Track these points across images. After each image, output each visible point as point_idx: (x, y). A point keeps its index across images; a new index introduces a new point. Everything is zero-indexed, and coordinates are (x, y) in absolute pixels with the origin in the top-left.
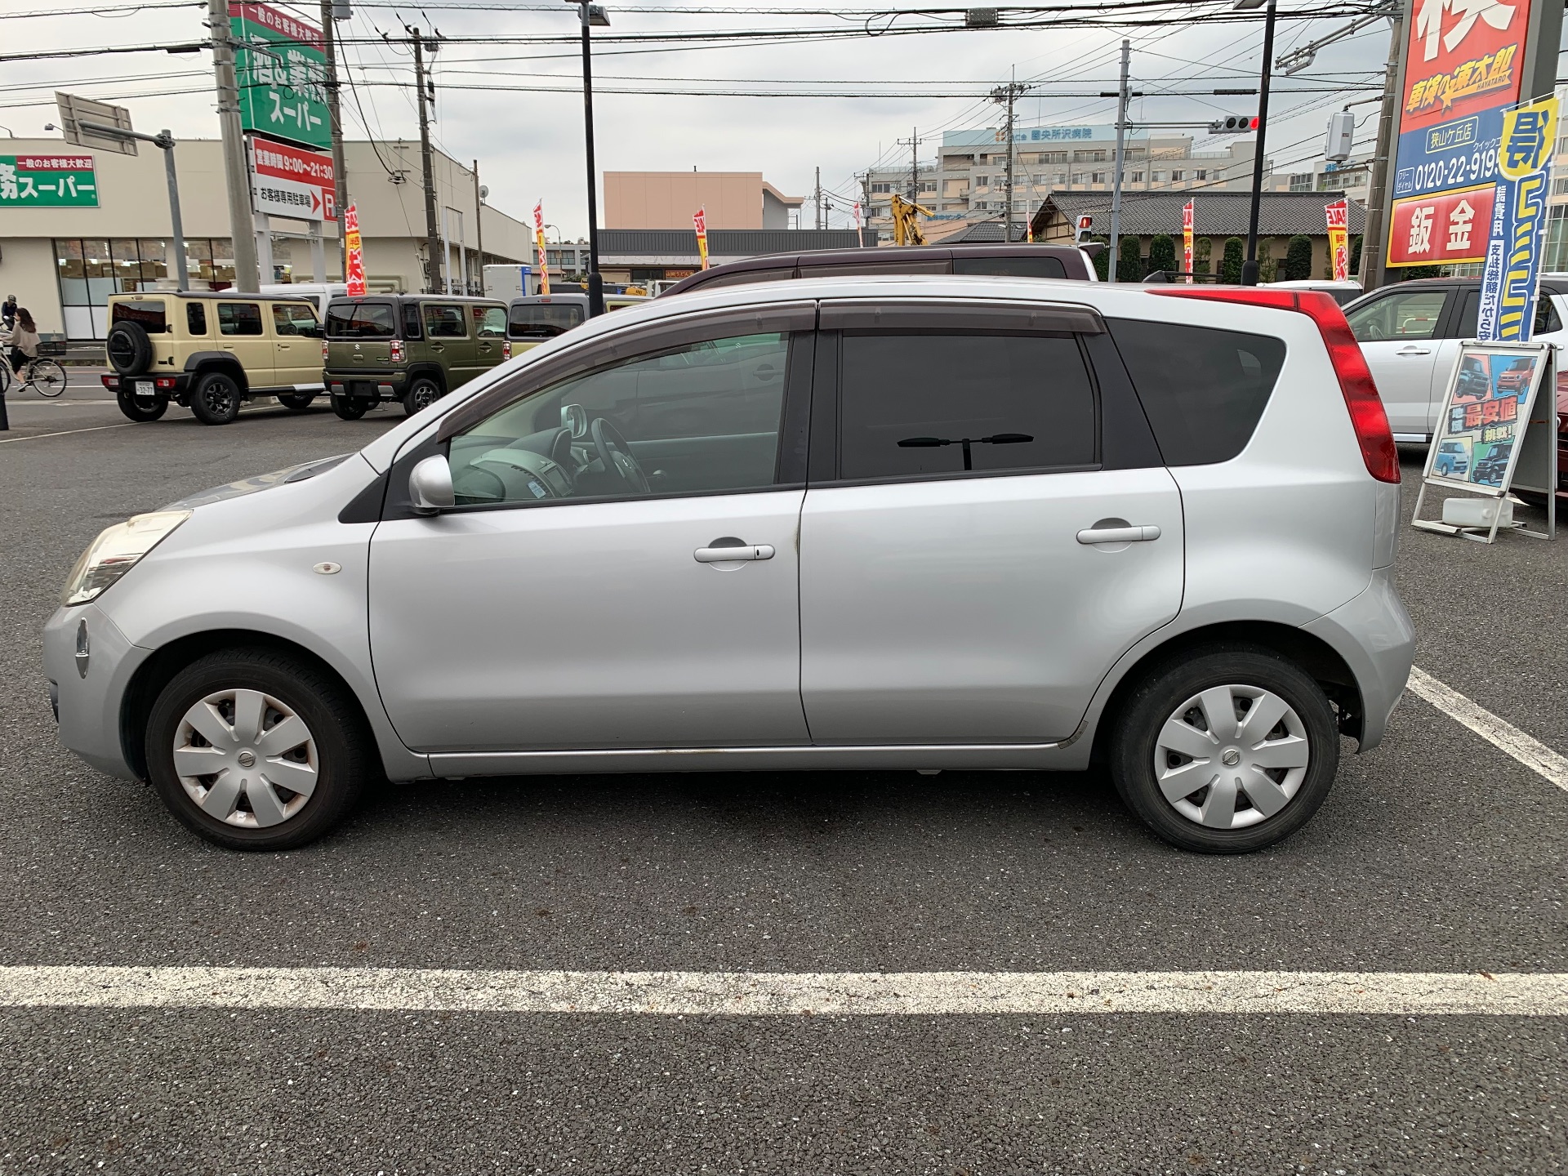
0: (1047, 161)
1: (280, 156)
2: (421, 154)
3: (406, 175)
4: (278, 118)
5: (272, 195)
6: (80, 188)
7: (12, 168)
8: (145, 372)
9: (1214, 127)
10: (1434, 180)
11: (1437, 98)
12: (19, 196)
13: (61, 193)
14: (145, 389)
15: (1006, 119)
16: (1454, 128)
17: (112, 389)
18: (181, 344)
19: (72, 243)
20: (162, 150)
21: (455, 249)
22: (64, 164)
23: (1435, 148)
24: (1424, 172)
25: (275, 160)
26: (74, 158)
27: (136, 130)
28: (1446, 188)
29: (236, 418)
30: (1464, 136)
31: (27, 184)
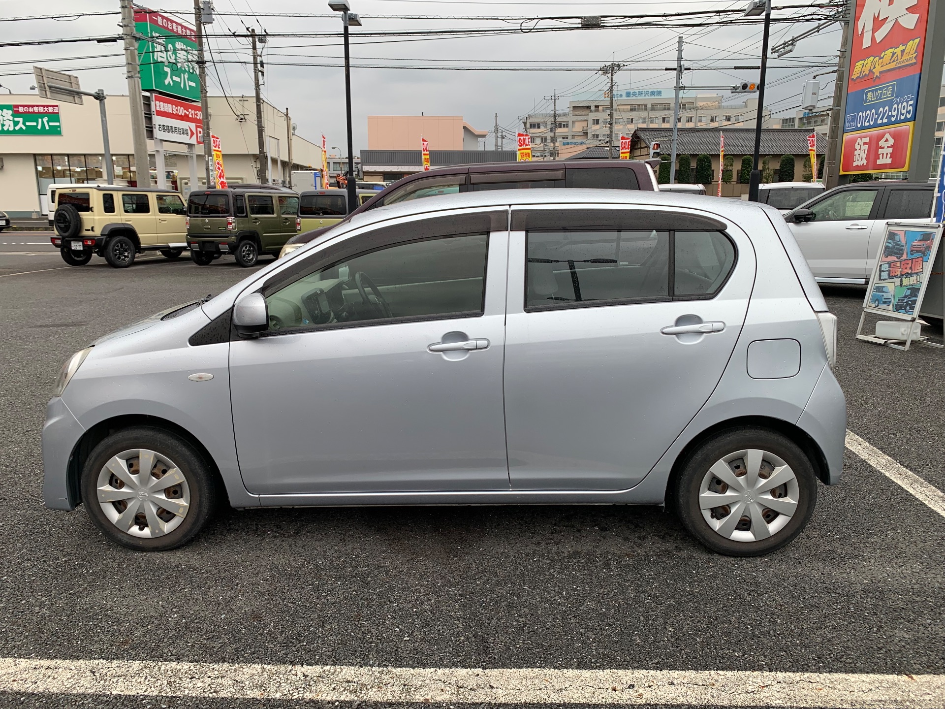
0: (635, 110)
1: (170, 106)
2: (255, 104)
3: (246, 116)
4: (169, 83)
5: (165, 128)
6: (51, 124)
7: (10, 112)
8: (77, 236)
9: (734, 89)
10: (869, 121)
11: (870, 71)
12: (14, 129)
13: (39, 127)
14: (77, 246)
15: (609, 85)
16: (881, 89)
17: (57, 246)
18: (99, 219)
19: (46, 157)
20: (98, 101)
21: (274, 161)
22: (41, 109)
23: (870, 101)
24: (863, 116)
25: (167, 108)
26: (48, 106)
27: (82, 89)
28: (876, 126)
29: (133, 263)
30: (887, 94)
31: (18, 122)
